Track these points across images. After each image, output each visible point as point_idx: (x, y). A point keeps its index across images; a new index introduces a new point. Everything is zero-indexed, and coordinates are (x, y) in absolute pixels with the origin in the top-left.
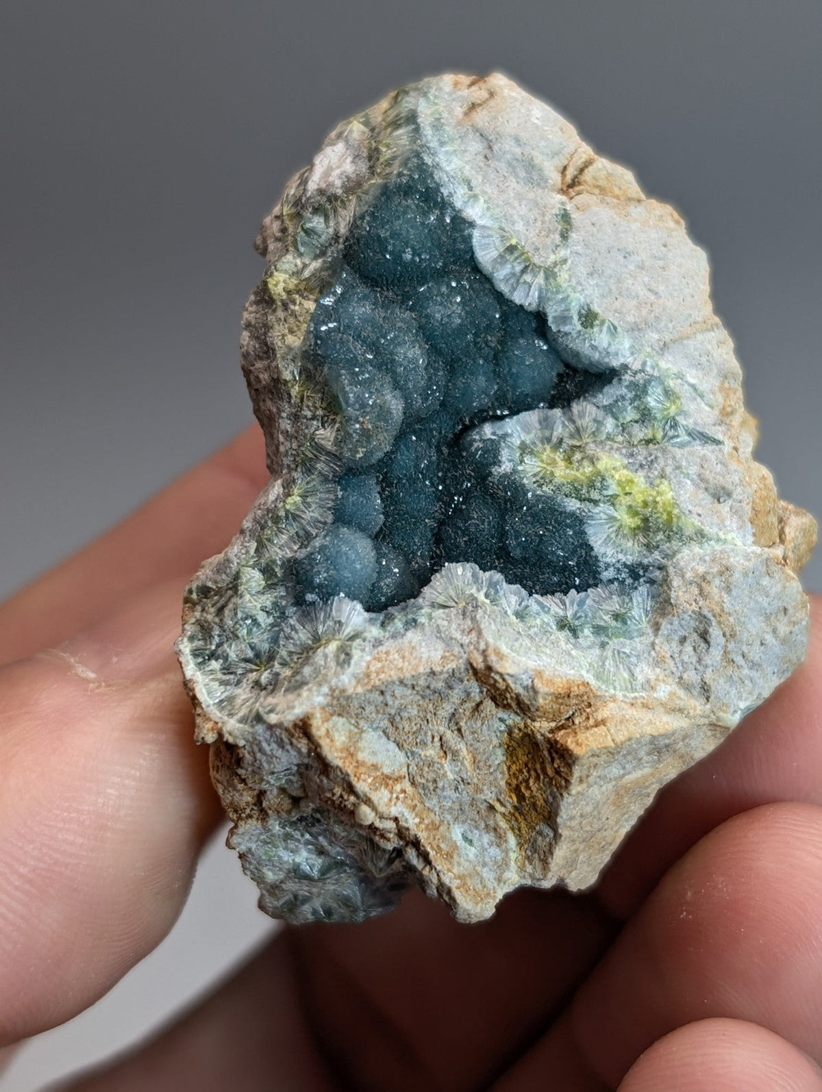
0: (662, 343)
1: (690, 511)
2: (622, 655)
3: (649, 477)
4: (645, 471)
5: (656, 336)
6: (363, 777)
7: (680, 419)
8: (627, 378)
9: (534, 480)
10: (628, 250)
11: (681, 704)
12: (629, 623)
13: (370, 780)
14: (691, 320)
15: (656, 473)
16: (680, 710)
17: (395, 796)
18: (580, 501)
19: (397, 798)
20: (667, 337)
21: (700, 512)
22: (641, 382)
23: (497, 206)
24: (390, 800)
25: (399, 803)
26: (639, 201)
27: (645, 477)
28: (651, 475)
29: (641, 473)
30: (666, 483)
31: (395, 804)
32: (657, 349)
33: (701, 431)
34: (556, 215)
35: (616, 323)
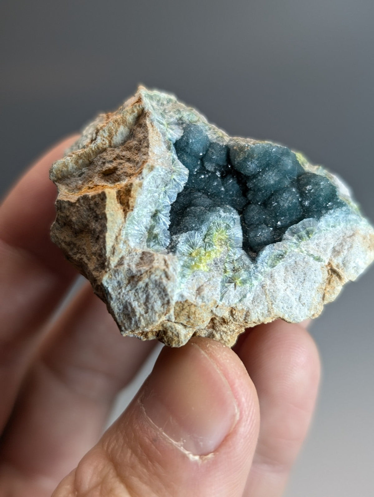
0: (265, 286)
1: (194, 276)
2: (141, 236)
3: (211, 265)
4: (214, 264)
5: (268, 284)
6: (115, 125)
7: (233, 285)
8: (252, 266)
9: (216, 222)
10: (304, 284)
11: (116, 254)
12: (154, 240)
13: (112, 128)
14: (274, 302)
15: (212, 268)
16: (113, 253)
17: (105, 139)
18: (205, 235)
19: (104, 140)
20: (267, 287)
21: (194, 281)
22: (250, 270)
23: (325, 235)
24: (104, 137)
25: (102, 141)
26: (323, 300)
27: (211, 263)
28: (211, 266)
29: (213, 263)
30: (208, 270)
31: (102, 139)
32: (263, 283)
33: (227, 292)
34: (320, 257)
35: (274, 268)
